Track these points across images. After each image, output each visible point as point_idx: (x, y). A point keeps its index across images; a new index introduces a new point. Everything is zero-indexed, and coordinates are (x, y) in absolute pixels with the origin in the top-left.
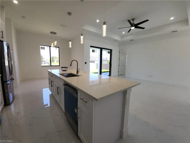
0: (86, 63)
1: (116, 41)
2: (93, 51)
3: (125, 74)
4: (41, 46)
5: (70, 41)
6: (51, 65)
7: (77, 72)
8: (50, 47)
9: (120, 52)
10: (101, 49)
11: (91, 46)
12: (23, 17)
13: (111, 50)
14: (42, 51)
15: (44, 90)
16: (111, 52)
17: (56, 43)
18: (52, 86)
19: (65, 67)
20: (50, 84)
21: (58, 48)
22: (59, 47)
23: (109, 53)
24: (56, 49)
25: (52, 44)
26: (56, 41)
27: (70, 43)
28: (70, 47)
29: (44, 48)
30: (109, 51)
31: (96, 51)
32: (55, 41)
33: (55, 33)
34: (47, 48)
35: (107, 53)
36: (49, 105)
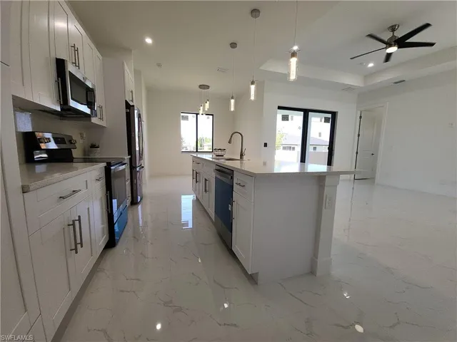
0: (266, 145)
1: (349, 88)
2: (285, 118)
3: (374, 178)
4: (182, 114)
5: (232, 98)
6: (197, 151)
7: (242, 155)
8: (197, 114)
9: (361, 117)
10: (306, 112)
11: (280, 108)
12: (159, 65)
13: (334, 114)
14: (183, 122)
15: (183, 197)
16: (333, 118)
17: (207, 105)
18: (196, 182)
19: (220, 149)
20: (195, 180)
21: (211, 117)
22: (212, 115)
23: (327, 120)
24: (208, 118)
25: (201, 108)
26: (208, 102)
27: (232, 101)
28: (232, 109)
29: (186, 118)
30: (330, 116)
31: (292, 117)
32: (206, 102)
33: (208, 87)
34: (192, 117)
35: (321, 121)
36: (190, 226)
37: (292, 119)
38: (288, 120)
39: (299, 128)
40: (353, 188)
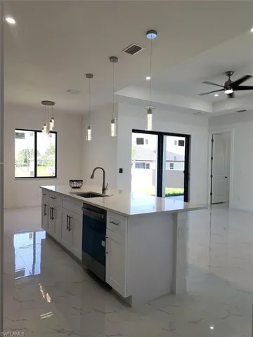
0: (121, 171)
2: (140, 141)
3: (228, 202)
4: (17, 131)
5: (89, 128)
6: (36, 176)
7: (104, 190)
8: (36, 132)
9: (212, 141)
10: (161, 136)
11: (134, 131)
13: (188, 137)
14: (17, 141)
16: (187, 143)
17: (52, 125)
18: (52, 218)
19: (76, 181)
21: (54, 135)
22: (56, 133)
23: (181, 143)
24: (51, 136)
25: (45, 127)
26: (53, 120)
27: (89, 131)
29: (22, 136)
30: (183, 139)
31: (147, 141)
32: (51, 121)
33: (53, 103)
34: (29, 136)
35: (176, 144)
37: (147, 143)
38: (143, 143)
39: (155, 152)
40: (211, 214)
